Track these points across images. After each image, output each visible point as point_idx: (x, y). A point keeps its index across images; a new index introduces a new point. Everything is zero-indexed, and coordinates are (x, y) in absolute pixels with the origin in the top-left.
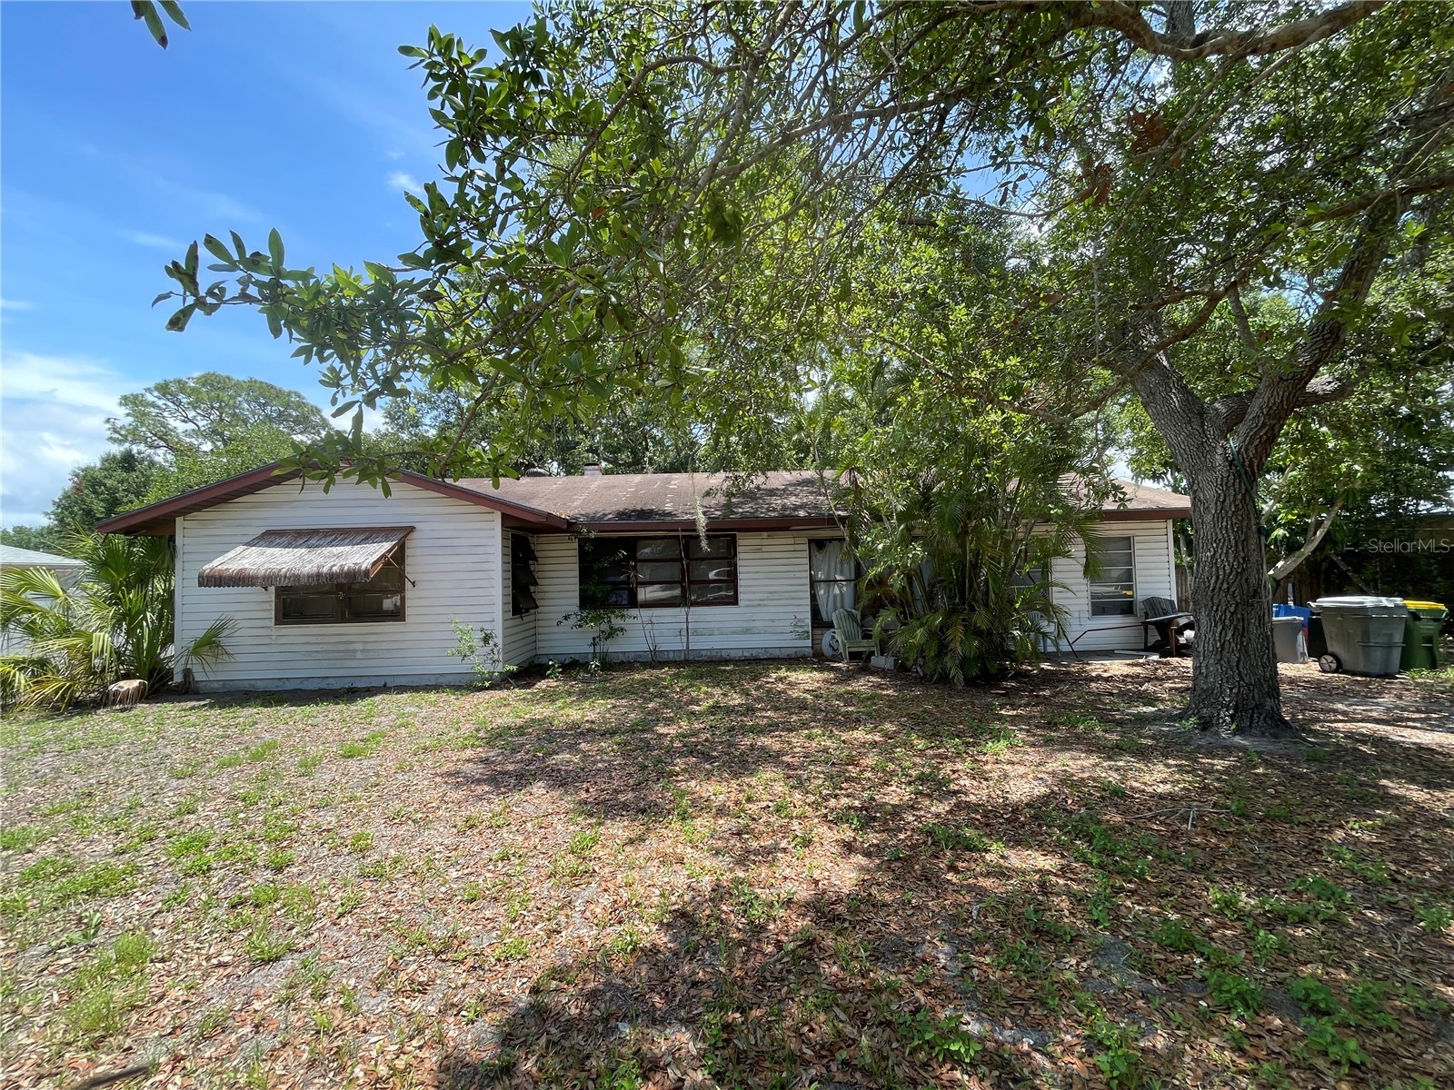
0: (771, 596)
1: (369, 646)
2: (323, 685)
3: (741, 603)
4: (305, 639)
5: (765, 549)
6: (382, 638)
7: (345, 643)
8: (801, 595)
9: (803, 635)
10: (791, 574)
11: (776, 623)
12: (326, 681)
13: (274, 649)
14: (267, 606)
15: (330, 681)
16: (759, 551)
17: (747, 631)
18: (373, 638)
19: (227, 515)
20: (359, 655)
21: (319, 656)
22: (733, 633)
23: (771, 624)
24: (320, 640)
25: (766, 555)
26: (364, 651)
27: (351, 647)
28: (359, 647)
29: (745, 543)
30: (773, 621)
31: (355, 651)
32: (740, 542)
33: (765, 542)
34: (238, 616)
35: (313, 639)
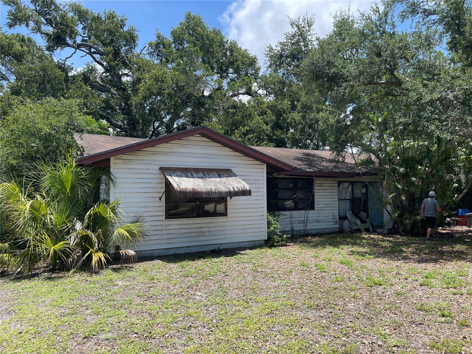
0: (326, 206)
1: (211, 229)
2: (188, 251)
3: (316, 209)
4: (180, 227)
5: (324, 185)
6: (216, 225)
7: (199, 228)
8: (335, 205)
9: (336, 223)
10: (332, 197)
11: (327, 218)
12: (189, 249)
13: (164, 232)
14: (161, 209)
15: (192, 248)
16: (322, 186)
17: (318, 221)
18: (213, 225)
19: (139, 158)
20: (207, 234)
21: (187, 235)
22: (313, 222)
23: (324, 218)
24: (187, 227)
25: (324, 188)
26: (208, 232)
27: (203, 230)
28: (206, 230)
29: (317, 182)
30: (326, 216)
31: (204, 232)
32: (316, 182)
33: (324, 182)
34: (146, 214)
35: (184, 227)
